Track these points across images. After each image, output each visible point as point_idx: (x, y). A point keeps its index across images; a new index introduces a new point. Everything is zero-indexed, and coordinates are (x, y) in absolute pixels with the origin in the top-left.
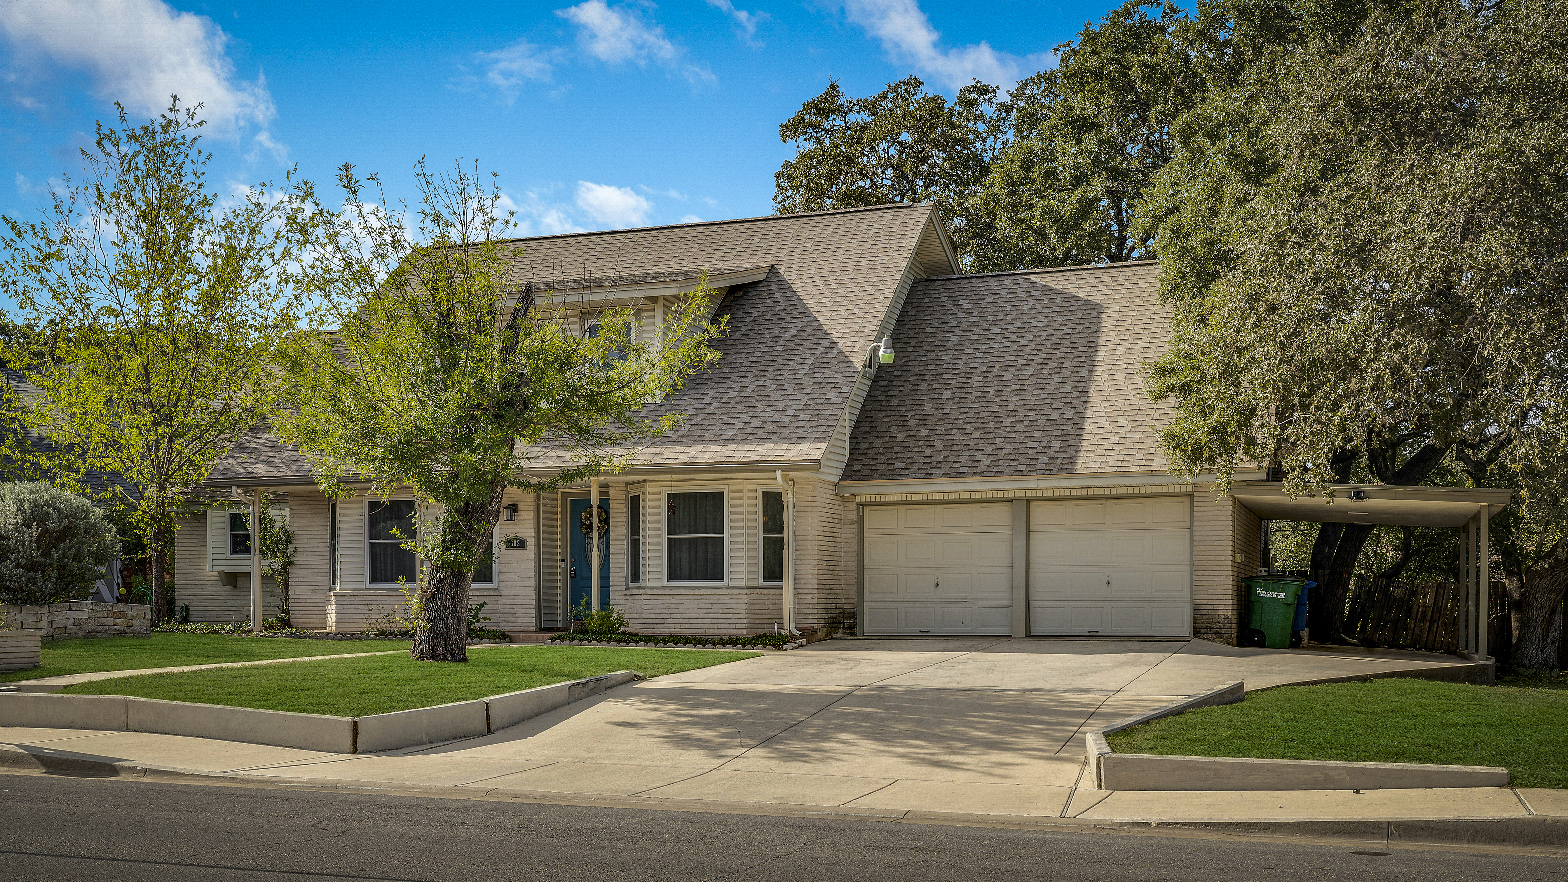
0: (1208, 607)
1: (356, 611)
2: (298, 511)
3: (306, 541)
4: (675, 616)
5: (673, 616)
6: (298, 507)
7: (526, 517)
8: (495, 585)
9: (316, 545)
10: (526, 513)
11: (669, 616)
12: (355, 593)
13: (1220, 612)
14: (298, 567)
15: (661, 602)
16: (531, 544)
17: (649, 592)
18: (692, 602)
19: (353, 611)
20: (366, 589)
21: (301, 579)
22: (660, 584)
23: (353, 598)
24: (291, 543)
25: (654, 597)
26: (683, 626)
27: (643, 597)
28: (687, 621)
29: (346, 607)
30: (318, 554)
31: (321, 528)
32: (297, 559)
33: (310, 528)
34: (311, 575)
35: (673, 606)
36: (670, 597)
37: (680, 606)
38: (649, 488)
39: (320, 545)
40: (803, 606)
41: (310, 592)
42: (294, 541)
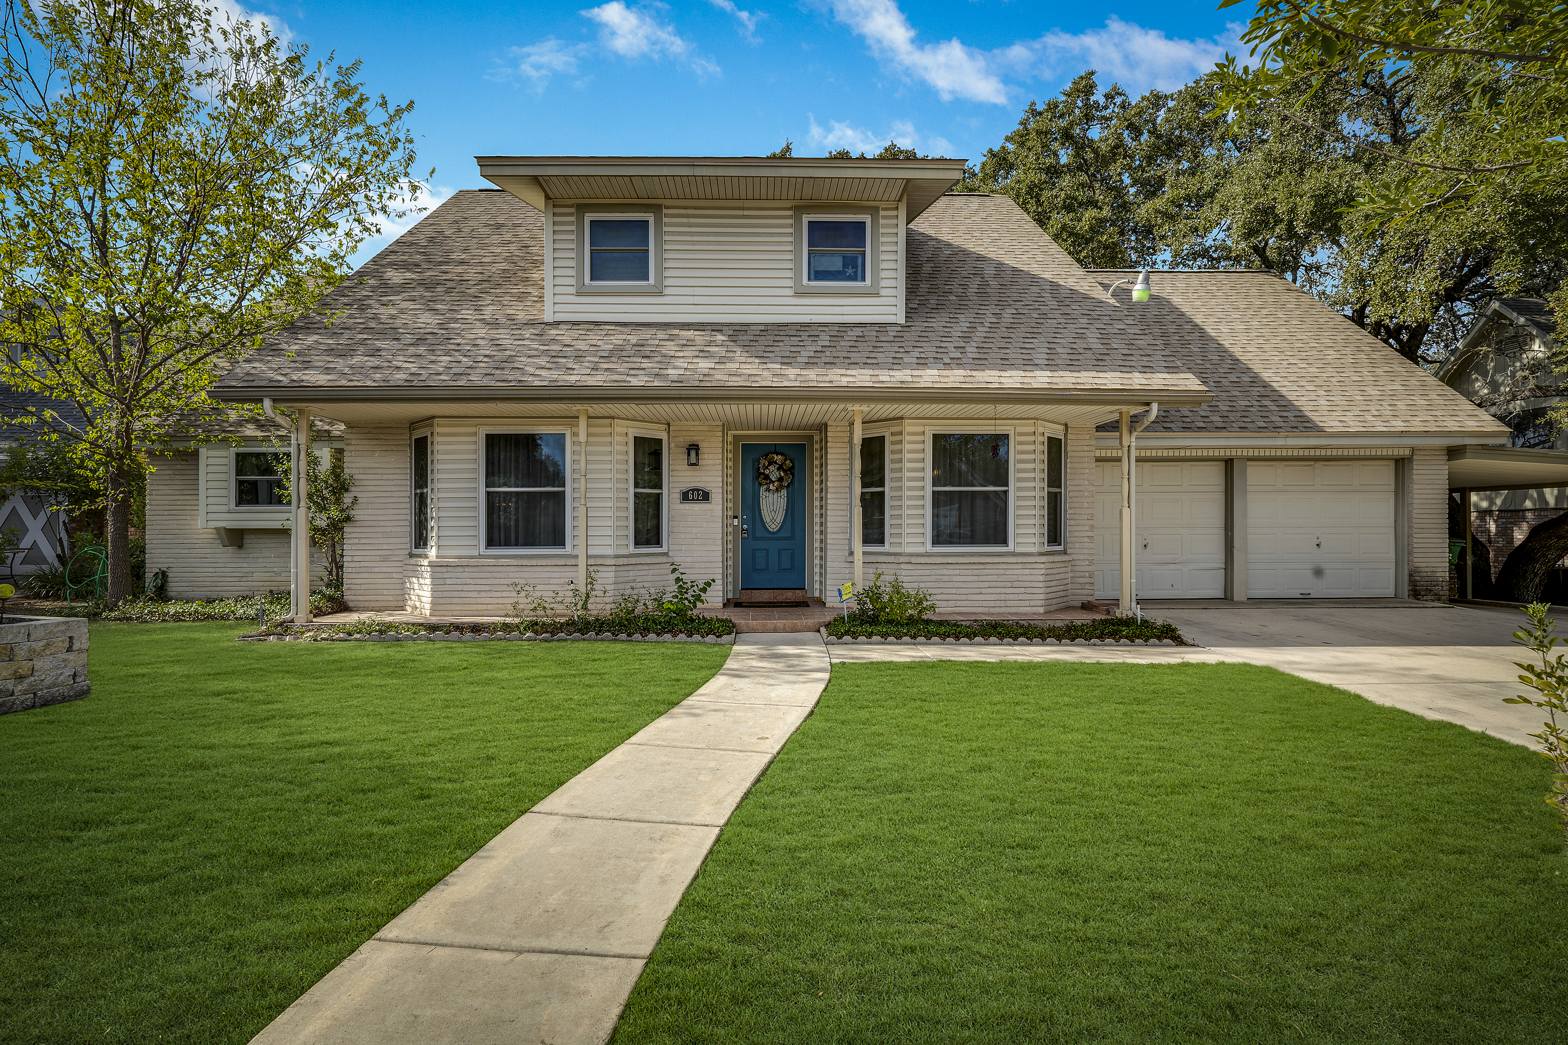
0: (1427, 569)
1: (466, 588)
2: (358, 448)
3: (372, 488)
4: (948, 591)
5: (944, 591)
6: (359, 442)
7: (711, 462)
8: (664, 549)
9: (389, 494)
10: (711, 456)
11: (940, 591)
12: (465, 561)
13: (1438, 574)
14: (358, 524)
15: (927, 572)
16: (717, 497)
17: (914, 560)
18: (970, 572)
19: (460, 588)
20: (480, 556)
21: (363, 541)
22: (921, 550)
23: (461, 569)
24: (347, 490)
25: (918, 567)
26: (959, 603)
27: (903, 566)
28: (964, 597)
29: (448, 581)
30: (391, 506)
31: (397, 471)
32: (357, 513)
33: (378, 471)
34: (379, 535)
35: (945, 578)
36: (942, 567)
37: (955, 578)
38: (909, 427)
39: (395, 494)
40: (1077, 574)
41: (378, 558)
42: (352, 489)
